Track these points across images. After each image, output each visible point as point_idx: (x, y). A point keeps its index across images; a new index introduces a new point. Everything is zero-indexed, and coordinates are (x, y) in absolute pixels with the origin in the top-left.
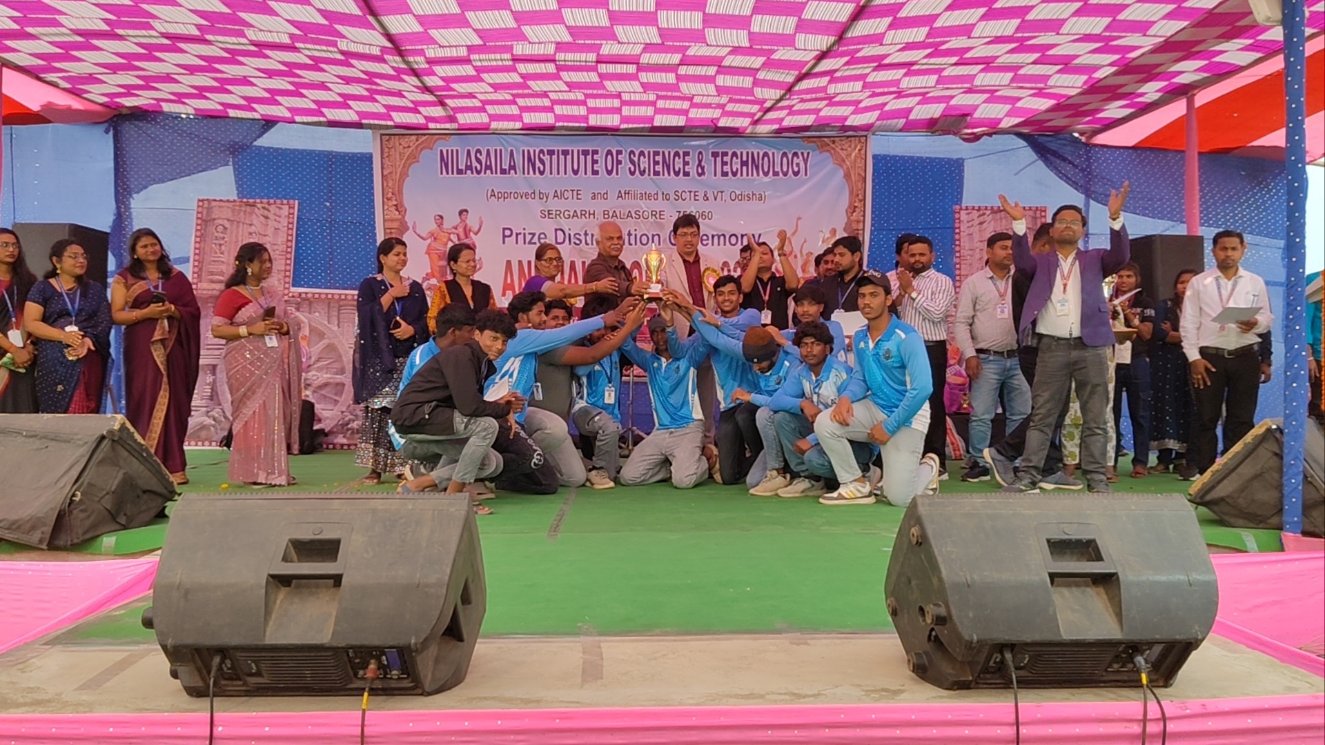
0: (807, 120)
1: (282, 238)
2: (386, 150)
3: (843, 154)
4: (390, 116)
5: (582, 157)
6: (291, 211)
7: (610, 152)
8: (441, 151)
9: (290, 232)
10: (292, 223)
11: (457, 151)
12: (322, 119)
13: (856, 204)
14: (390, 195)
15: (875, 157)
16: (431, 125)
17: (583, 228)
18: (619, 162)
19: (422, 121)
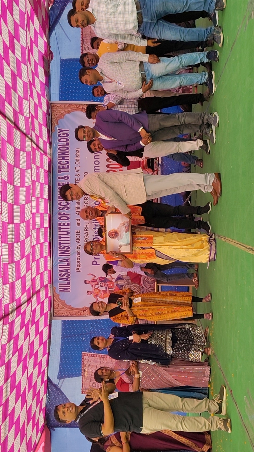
0: (45, 130)
1: (98, 359)
2: (60, 314)
3: (59, 114)
4: (46, 313)
5: (62, 230)
6: (86, 355)
7: (60, 218)
8: (60, 291)
9: (95, 356)
10: (92, 354)
11: (60, 284)
12: (48, 341)
13: (81, 108)
14: (79, 313)
15: (60, 100)
16: (49, 295)
17: (92, 230)
18: (64, 214)
19: (47, 299)
